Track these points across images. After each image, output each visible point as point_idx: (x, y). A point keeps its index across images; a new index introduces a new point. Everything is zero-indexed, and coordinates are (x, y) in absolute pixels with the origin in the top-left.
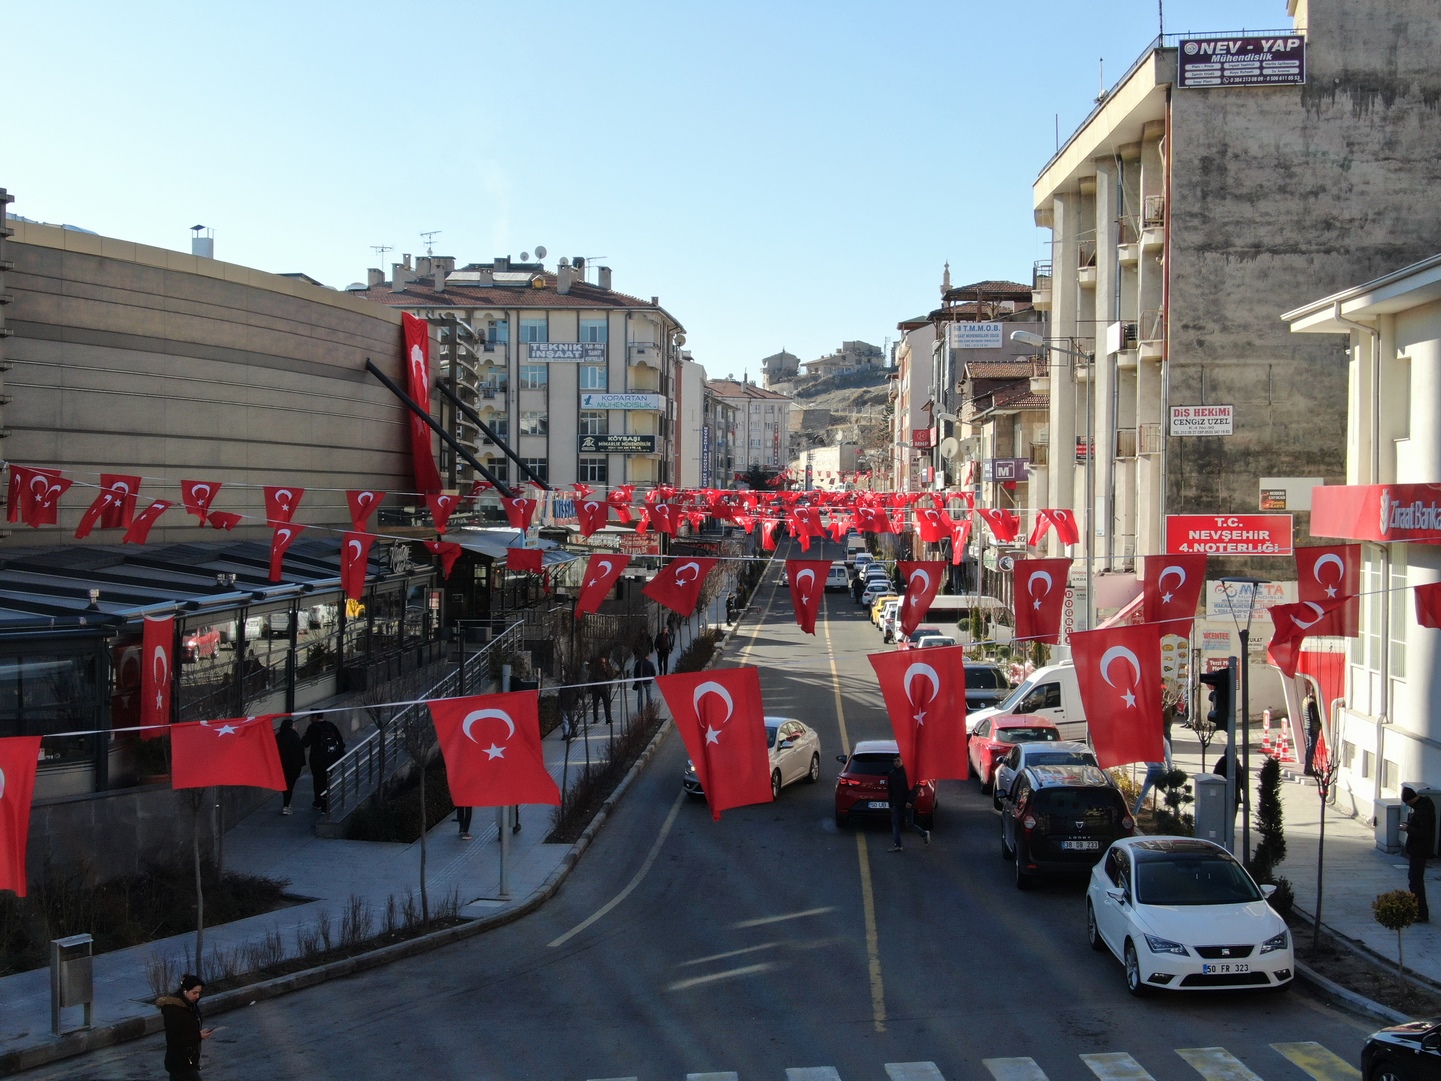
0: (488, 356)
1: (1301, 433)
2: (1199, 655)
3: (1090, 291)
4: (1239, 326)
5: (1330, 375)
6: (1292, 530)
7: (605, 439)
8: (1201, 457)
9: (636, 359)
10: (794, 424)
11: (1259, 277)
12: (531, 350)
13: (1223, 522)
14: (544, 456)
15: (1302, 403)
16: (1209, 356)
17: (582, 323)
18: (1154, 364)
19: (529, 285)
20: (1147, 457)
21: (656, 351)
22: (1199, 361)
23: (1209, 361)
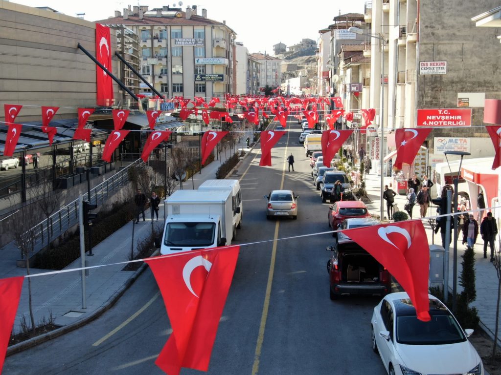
0: (160, 44)
1: (476, 73)
2: (430, 169)
3: (387, 13)
4: (450, 26)
5: (488, 48)
6: (471, 115)
7: (204, 76)
8: (433, 84)
9: (216, 44)
10: (284, 69)
11: (458, 5)
12: (176, 41)
13: (442, 112)
14: (182, 83)
15: (477, 60)
16: (437, 39)
17: (195, 31)
18: (413, 43)
19: (175, 16)
20: (410, 83)
21: (223, 41)
22: (432, 42)
23: (437, 42)
